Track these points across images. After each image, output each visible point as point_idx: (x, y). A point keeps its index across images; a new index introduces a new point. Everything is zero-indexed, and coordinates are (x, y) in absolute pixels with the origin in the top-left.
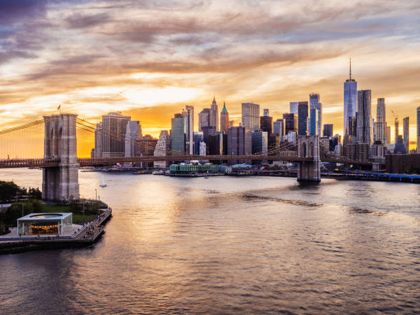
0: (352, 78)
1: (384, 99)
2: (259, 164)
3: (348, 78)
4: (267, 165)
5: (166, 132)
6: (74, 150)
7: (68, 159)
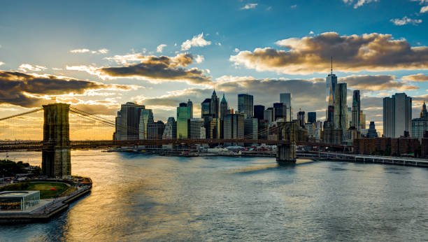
0: (334, 73)
1: (359, 91)
2: (250, 146)
3: (330, 73)
4: (255, 147)
5: (173, 118)
6: (67, 135)
7: (61, 142)
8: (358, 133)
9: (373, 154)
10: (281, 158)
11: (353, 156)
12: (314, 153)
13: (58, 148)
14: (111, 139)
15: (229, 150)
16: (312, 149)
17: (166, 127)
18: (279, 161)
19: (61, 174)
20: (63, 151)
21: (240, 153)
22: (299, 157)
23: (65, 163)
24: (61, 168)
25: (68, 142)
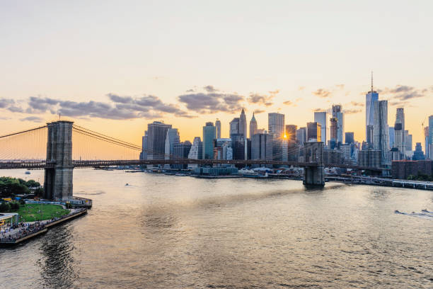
0: (374, 90)
1: (403, 109)
2: (278, 168)
3: (370, 90)
4: (284, 170)
5: (199, 138)
6: (70, 154)
7: (62, 161)
8: (402, 155)
9: (414, 179)
10: (308, 182)
11: (391, 180)
12: (347, 177)
13: (59, 168)
14: (138, 158)
15: (256, 171)
16: (345, 172)
17: (192, 147)
18: (305, 184)
19: (61, 196)
20: (64, 170)
21: (267, 175)
22: (329, 180)
23: (66, 184)
24: (61, 189)
25: (70, 161)
